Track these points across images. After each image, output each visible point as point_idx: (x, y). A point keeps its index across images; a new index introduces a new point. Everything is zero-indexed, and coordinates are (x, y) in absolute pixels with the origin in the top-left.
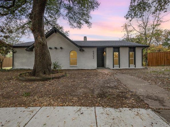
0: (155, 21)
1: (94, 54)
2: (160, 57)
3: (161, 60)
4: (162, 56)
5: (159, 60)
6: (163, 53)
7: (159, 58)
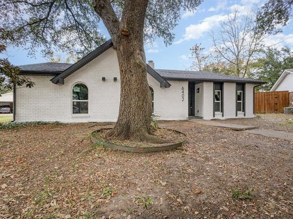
0: (253, 44)
1: (183, 92)
2: (259, 101)
3: (260, 105)
4: (262, 99)
5: (257, 104)
6: (263, 94)
7: (257, 101)
